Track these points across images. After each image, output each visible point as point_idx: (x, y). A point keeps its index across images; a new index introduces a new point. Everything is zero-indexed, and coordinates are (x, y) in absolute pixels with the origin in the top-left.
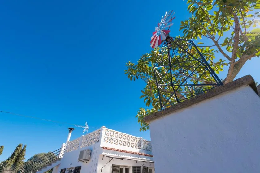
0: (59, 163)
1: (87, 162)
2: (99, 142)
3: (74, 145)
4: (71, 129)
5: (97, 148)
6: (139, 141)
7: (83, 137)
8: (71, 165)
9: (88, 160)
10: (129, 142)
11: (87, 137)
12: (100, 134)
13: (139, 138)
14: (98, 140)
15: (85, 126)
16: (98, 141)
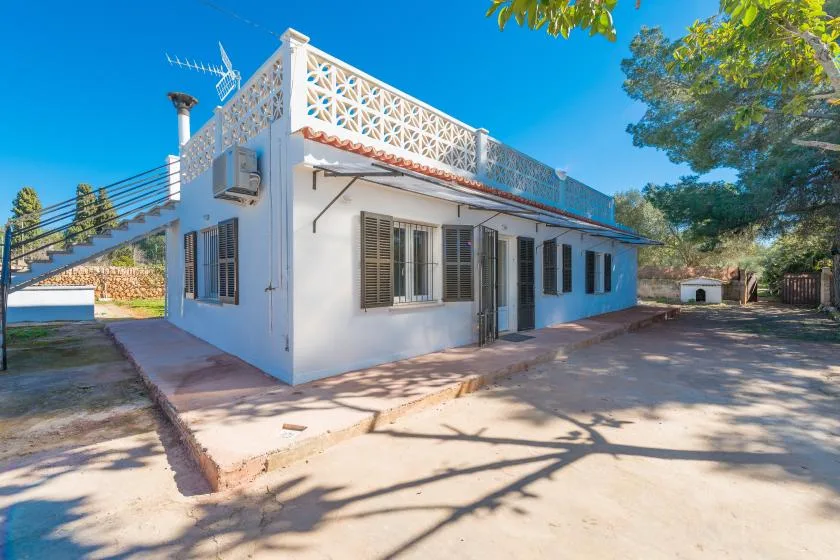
0: (176, 218)
1: (252, 202)
2: (283, 117)
3: (200, 153)
4: (180, 101)
5: (280, 140)
6: (472, 142)
7: (221, 116)
8: (208, 217)
9: (255, 194)
10: (429, 139)
11: (235, 109)
12: (282, 77)
13: (474, 130)
14: (279, 106)
15: (219, 63)
16: (280, 112)
